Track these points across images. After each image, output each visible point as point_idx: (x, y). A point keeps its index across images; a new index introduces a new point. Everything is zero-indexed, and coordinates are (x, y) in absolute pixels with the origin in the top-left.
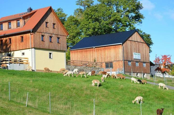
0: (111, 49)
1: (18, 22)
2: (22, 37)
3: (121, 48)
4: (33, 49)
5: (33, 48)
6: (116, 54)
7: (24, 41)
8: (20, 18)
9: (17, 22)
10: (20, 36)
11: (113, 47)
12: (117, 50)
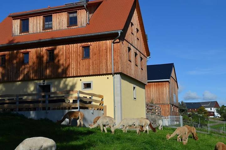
0: (151, 87)
1: (71, 15)
2: (86, 48)
3: (167, 86)
4: (119, 75)
5: (117, 74)
6: (159, 94)
7: (91, 56)
8: (81, 7)
9: (69, 15)
10: (79, 45)
11: (154, 84)
12: (160, 90)
